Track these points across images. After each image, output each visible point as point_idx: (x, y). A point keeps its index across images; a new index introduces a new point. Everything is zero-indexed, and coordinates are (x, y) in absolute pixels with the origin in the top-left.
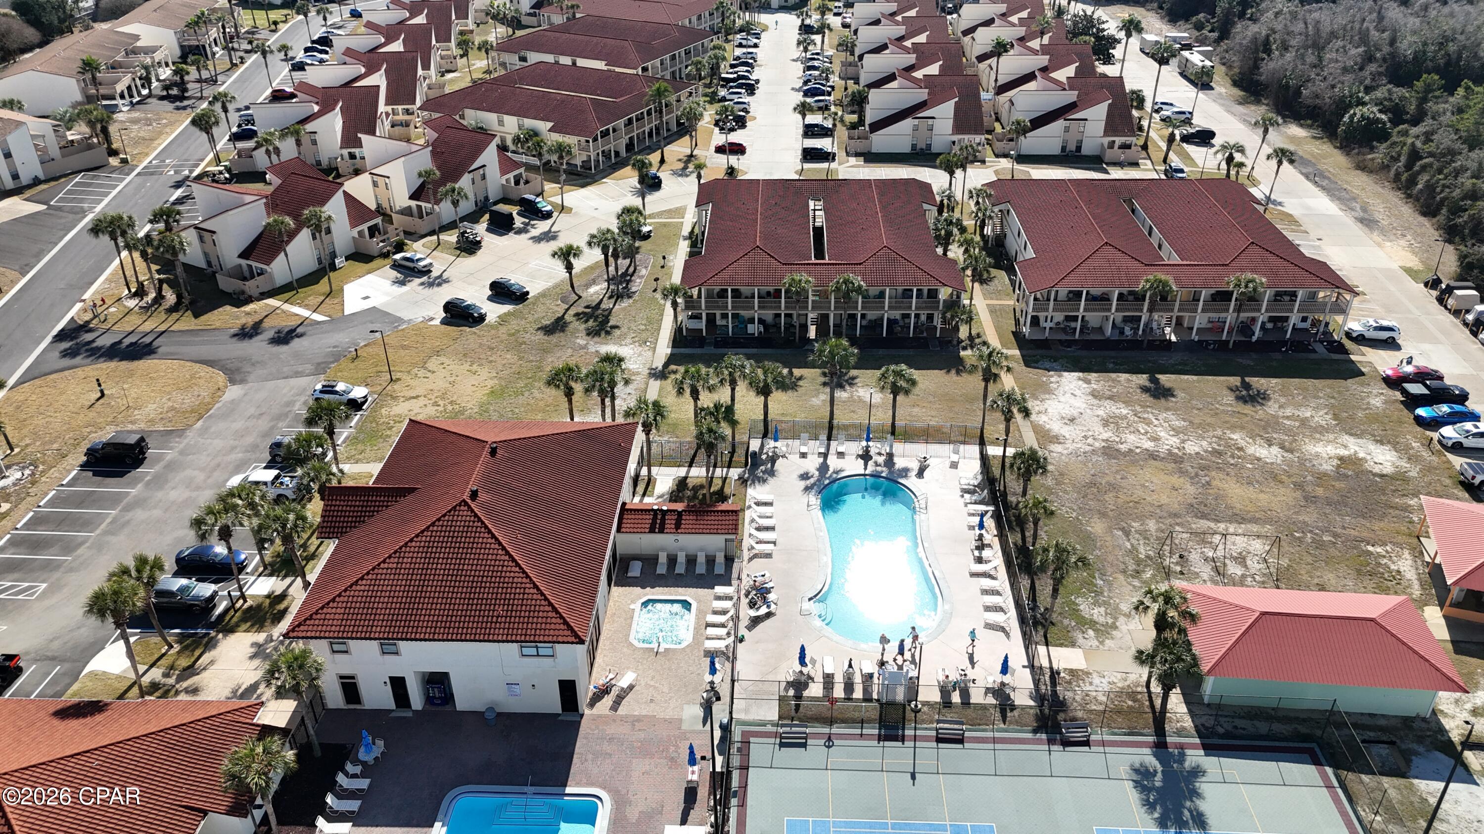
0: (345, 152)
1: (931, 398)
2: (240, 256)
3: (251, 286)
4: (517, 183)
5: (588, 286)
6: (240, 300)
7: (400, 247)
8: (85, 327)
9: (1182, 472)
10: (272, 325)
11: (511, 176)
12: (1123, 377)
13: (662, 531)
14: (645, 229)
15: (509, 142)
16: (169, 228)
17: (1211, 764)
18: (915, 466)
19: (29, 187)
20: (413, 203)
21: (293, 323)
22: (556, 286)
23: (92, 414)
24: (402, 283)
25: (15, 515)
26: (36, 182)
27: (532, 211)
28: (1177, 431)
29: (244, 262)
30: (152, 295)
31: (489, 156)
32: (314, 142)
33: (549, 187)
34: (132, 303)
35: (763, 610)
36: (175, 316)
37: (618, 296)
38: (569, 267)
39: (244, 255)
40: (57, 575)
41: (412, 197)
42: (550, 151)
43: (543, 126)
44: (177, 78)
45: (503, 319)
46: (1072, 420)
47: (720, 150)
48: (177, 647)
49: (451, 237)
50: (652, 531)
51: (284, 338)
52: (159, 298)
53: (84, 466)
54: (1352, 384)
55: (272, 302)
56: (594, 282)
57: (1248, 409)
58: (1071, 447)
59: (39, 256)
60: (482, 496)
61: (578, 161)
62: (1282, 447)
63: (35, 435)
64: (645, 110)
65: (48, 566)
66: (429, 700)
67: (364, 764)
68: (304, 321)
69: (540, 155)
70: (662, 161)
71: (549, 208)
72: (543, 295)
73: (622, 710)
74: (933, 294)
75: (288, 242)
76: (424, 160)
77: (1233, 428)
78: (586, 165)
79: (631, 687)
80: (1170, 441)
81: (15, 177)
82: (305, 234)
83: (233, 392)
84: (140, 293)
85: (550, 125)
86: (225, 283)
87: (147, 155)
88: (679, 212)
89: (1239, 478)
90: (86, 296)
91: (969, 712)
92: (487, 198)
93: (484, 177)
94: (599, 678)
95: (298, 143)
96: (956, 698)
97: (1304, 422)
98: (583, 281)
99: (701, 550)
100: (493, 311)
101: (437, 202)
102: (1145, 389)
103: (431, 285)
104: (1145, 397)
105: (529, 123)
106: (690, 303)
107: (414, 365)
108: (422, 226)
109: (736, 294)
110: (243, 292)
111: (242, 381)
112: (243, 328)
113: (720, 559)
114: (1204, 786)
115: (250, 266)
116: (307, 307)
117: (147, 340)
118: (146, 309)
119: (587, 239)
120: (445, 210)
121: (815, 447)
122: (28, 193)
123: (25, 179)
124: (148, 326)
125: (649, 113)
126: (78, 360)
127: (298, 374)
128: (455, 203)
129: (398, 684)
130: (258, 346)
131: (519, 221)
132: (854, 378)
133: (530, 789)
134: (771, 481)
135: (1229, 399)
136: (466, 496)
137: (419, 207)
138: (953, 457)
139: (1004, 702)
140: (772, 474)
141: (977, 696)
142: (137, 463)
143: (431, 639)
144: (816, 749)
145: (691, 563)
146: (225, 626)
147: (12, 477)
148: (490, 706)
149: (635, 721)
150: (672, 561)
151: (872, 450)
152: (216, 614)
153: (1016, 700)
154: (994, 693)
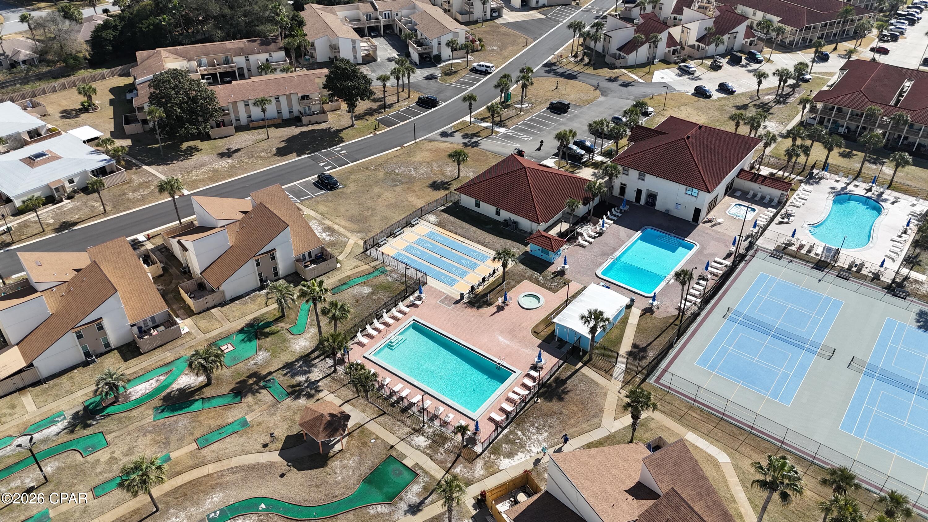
0: (673, 16)
1: (921, 180)
2: (618, 49)
3: (618, 62)
4: (750, 44)
5: (765, 95)
6: (612, 67)
7: (684, 61)
8: (554, 64)
10: (622, 79)
11: (749, 40)
13: (755, 182)
14: (807, 77)
15: (754, 25)
16: (597, 31)
18: (893, 200)
19: (541, 7)
20: (697, 43)
21: (630, 80)
22: (750, 92)
23: (552, 93)
24: (680, 76)
25: (525, 117)
26: (544, 6)
27: (753, 58)
29: (618, 52)
30: (580, 58)
31: (741, 29)
32: (661, 9)
33: (766, 49)
34: (572, 59)
35: (786, 220)
36: (586, 67)
37: (778, 102)
38: (760, 83)
39: (619, 49)
40: (535, 136)
41: (697, 41)
42: (774, 30)
43: (775, 19)
45: (719, 99)
47: (872, 50)
48: (569, 166)
49: (709, 62)
50: (751, 180)
51: (626, 85)
52: (582, 60)
53: (548, 108)
55: (624, 71)
56: (770, 94)
59: (541, 35)
60: (691, 139)
61: (787, 41)
63: (533, 95)
64: (837, 20)
65: (533, 133)
66: (647, 203)
67: (621, 210)
68: (635, 81)
69: (767, 33)
70: (835, 49)
71: (762, 58)
72: (742, 94)
73: (714, 228)
75: (640, 47)
76: (710, 23)
78: (791, 43)
79: (720, 224)
81: (537, 2)
82: (647, 45)
83: (602, 99)
84: (575, 56)
85: (780, 19)
86: (608, 59)
87: (587, 3)
88: (832, 74)
90: (555, 53)
91: (857, 274)
92: (732, 48)
93: (735, 37)
94: (710, 216)
95: (654, 8)
96: (854, 269)
98: (764, 93)
99: (769, 195)
100: (716, 95)
101: (708, 45)
103: (692, 79)
105: (769, 16)
106: (813, 109)
107: (675, 107)
108: (697, 54)
109: (839, 110)
110: (614, 64)
111: (606, 96)
112: (610, 78)
113: (776, 200)
115: (620, 54)
116: (637, 76)
117: (575, 74)
118: (577, 62)
119: (774, 71)
120: (711, 49)
121: (845, 180)
122: (540, 10)
123: (540, 4)
124: (576, 69)
125: (839, 23)
126: (550, 75)
127: (627, 99)
128: (717, 45)
129: (639, 192)
130: (615, 86)
131: (744, 62)
132: (884, 162)
133: (673, 235)
134: (815, 186)
136: (686, 137)
137: (699, 46)
138: (915, 202)
139: (876, 277)
140: (817, 183)
141: (864, 272)
142: (566, 112)
143: (657, 176)
144: (784, 261)
145: (763, 198)
146: (586, 165)
147: (525, 105)
148: (667, 210)
149: (717, 232)
150: (755, 195)
151: (874, 189)
152: (584, 160)
153: (882, 279)
154: (873, 273)
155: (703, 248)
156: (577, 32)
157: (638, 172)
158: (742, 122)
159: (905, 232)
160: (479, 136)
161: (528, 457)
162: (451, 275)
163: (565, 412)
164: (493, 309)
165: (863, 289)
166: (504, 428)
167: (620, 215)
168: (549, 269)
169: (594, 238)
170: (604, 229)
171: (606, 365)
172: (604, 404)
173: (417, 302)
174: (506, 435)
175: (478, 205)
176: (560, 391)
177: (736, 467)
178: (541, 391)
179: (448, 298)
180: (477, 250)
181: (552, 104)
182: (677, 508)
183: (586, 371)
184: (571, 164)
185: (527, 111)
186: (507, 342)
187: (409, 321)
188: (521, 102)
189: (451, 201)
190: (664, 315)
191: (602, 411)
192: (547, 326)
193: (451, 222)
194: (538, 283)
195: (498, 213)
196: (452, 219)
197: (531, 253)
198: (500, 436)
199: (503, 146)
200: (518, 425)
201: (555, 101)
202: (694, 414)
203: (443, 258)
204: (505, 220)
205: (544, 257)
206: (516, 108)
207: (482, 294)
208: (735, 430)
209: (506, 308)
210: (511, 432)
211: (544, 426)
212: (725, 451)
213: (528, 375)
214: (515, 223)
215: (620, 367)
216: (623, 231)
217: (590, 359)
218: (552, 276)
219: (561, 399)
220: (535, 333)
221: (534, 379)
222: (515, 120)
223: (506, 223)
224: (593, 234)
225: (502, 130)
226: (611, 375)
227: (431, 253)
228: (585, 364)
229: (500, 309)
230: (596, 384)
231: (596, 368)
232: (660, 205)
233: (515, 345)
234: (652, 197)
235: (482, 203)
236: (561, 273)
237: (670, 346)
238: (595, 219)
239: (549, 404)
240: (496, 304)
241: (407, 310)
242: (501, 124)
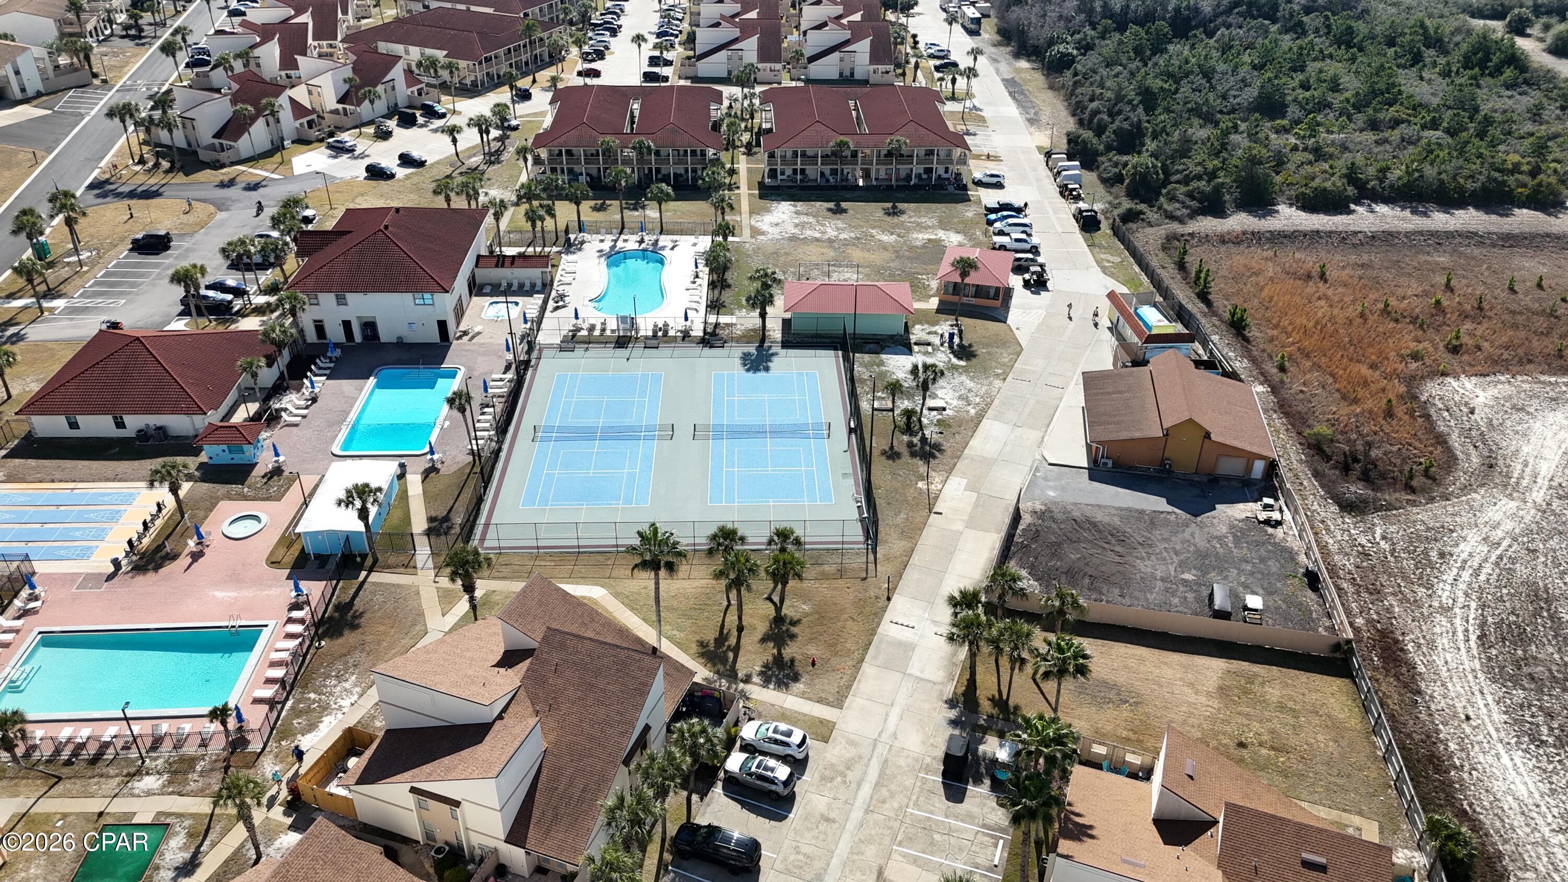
0: (283, 73)
1: (689, 215)
2: (214, 137)
3: (224, 157)
4: (420, 94)
5: (470, 157)
6: (217, 165)
7: (331, 135)
8: (107, 182)
9: (831, 247)
10: (242, 181)
11: (415, 89)
12: (818, 204)
13: (503, 266)
14: (514, 123)
15: (414, 68)
16: (164, 112)
17: (783, 352)
18: (671, 245)
19: (34, 98)
20: (340, 106)
21: (257, 179)
22: (447, 158)
23: (127, 226)
24: (336, 157)
25: (93, 272)
26: (39, 95)
27: (431, 113)
28: (838, 229)
29: (216, 141)
30: (150, 164)
31: (397, 73)
32: (258, 65)
33: (444, 98)
34: (138, 168)
35: (561, 303)
36: (171, 175)
37: (491, 163)
38: (455, 141)
39: (217, 135)
40: (129, 297)
41: (339, 102)
42: (442, 67)
43: (440, 54)
44: (132, 22)
45: (408, 177)
46: (777, 225)
47: (580, 74)
48: (214, 323)
49: (371, 130)
50: (497, 266)
51: (253, 187)
52: (157, 165)
53: (131, 250)
54: (960, 206)
55: (239, 167)
56: (474, 155)
57: (888, 219)
58: (770, 236)
59: (58, 142)
60: (390, 229)
61: (468, 81)
62: (899, 236)
63: (92, 236)
64: (522, 43)
65: (122, 293)
66: (365, 337)
67: (330, 358)
68: (265, 179)
69: (437, 76)
70: (534, 81)
71: (443, 111)
72: (438, 163)
73: (474, 341)
74: (703, 154)
75: (251, 125)
76: (348, 72)
77: (873, 228)
78: (474, 83)
79: (479, 333)
80: (831, 233)
81: (23, 90)
82: (261, 122)
83: (221, 215)
84: (142, 161)
85: (445, 53)
86: (204, 156)
87: (121, 77)
88: (543, 114)
89: (862, 249)
90: (102, 164)
91: (665, 338)
92: (396, 105)
93: (393, 88)
94: (462, 327)
95: (246, 65)
96: (660, 334)
97: (918, 224)
98: (467, 154)
99: (527, 279)
100: (401, 172)
101: (359, 105)
102: (829, 210)
103: (356, 158)
104: (830, 214)
105: (429, 51)
106: (537, 161)
107: (347, 201)
108: (347, 122)
109: (569, 153)
110: (218, 161)
111: (227, 210)
112: (222, 182)
113: (539, 283)
114: (775, 359)
115: (221, 144)
116: (266, 170)
117: (154, 188)
118: (149, 171)
119: (467, 121)
120: (365, 109)
121: (610, 238)
122: (35, 102)
123: (30, 92)
124: (153, 181)
125: (525, 46)
126: (108, 199)
128: (372, 102)
129: (347, 325)
130: (233, 192)
131: (421, 120)
132: (645, 205)
133: (422, 366)
134: (579, 253)
135: (880, 214)
136: (382, 227)
137: (345, 109)
138: (696, 241)
139: (686, 335)
140: (580, 249)
141: (671, 333)
142: (168, 248)
143: (365, 291)
144: (579, 352)
145: (521, 286)
146: (242, 314)
147: (85, 255)
148: (399, 338)
149: (481, 345)
150: (510, 285)
151: (646, 238)
152: (236, 309)
153: (693, 334)
154: (681, 332)
155: (469, 369)
156: (129, 121)
157: (333, 295)
158: (452, 195)
159: (697, 276)
160: (17, 324)
161: (340, 716)
162: (77, 544)
163: (369, 638)
164: (184, 560)
165: (677, 352)
166: (284, 703)
167: (332, 365)
168: (254, 473)
169: (307, 407)
170: (317, 390)
171: (403, 559)
172: (420, 605)
173: (32, 605)
174: (292, 708)
175: (74, 425)
176: (349, 618)
177: (616, 595)
178: (320, 631)
179: (91, 580)
180: (109, 491)
181: (135, 242)
182: (562, 646)
183: (375, 577)
184: (216, 320)
185: (93, 263)
186: (233, 594)
187: (32, 637)
188: (76, 251)
189: (15, 437)
190: (455, 468)
191: (421, 615)
192: (289, 547)
193: (34, 468)
194: (245, 498)
195: (120, 425)
196: (32, 462)
197: (211, 462)
198: (284, 713)
199: (74, 327)
200: (305, 686)
201: (139, 236)
202: (543, 563)
203: (46, 526)
204: (139, 431)
205: (238, 459)
206: (68, 264)
207: (152, 548)
208: (599, 557)
209: (206, 550)
210: (298, 701)
211: (348, 668)
212: (596, 585)
213: (290, 620)
214: (161, 429)
215: (423, 552)
216: (346, 385)
217: (376, 561)
218: (265, 480)
219: (354, 627)
220: (274, 563)
221: (301, 621)
222: (77, 281)
223: (143, 434)
224: (303, 403)
225: (59, 303)
226: (415, 567)
227: (17, 526)
228: (370, 571)
229: (196, 556)
230: (399, 586)
231: (389, 568)
232: (386, 335)
233: (248, 593)
234: (370, 327)
235: (80, 419)
236: (277, 471)
237: (480, 500)
238: (294, 383)
239: (340, 641)
240: (187, 551)
241: (18, 623)
242: (52, 293)
